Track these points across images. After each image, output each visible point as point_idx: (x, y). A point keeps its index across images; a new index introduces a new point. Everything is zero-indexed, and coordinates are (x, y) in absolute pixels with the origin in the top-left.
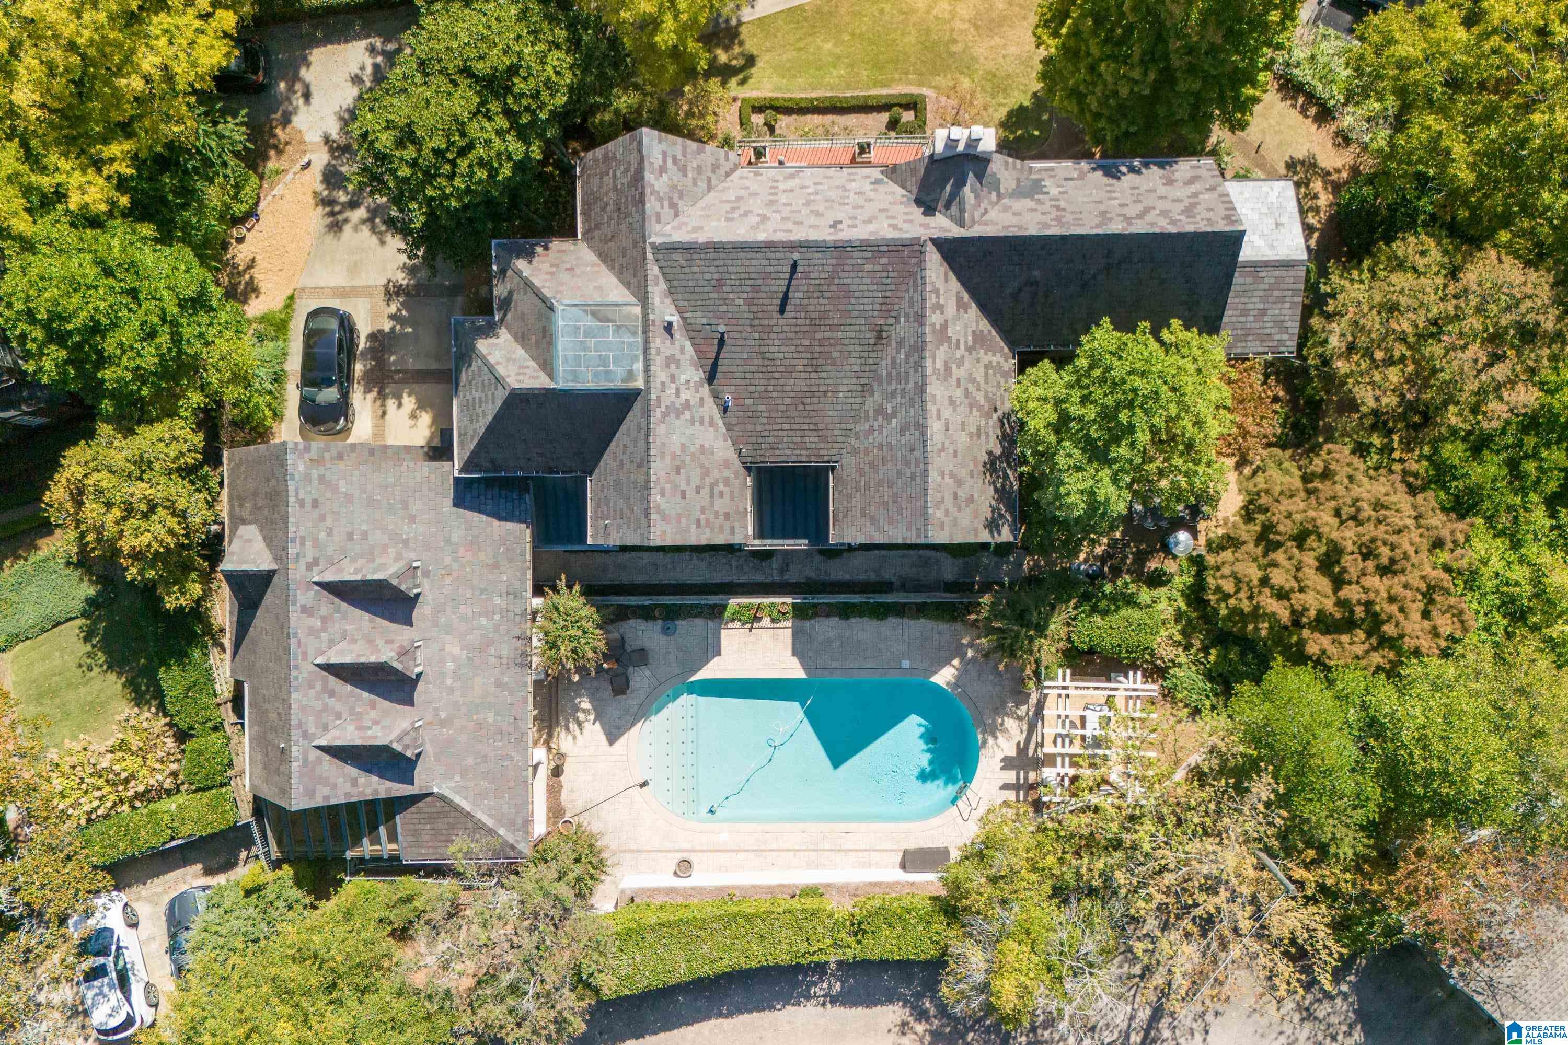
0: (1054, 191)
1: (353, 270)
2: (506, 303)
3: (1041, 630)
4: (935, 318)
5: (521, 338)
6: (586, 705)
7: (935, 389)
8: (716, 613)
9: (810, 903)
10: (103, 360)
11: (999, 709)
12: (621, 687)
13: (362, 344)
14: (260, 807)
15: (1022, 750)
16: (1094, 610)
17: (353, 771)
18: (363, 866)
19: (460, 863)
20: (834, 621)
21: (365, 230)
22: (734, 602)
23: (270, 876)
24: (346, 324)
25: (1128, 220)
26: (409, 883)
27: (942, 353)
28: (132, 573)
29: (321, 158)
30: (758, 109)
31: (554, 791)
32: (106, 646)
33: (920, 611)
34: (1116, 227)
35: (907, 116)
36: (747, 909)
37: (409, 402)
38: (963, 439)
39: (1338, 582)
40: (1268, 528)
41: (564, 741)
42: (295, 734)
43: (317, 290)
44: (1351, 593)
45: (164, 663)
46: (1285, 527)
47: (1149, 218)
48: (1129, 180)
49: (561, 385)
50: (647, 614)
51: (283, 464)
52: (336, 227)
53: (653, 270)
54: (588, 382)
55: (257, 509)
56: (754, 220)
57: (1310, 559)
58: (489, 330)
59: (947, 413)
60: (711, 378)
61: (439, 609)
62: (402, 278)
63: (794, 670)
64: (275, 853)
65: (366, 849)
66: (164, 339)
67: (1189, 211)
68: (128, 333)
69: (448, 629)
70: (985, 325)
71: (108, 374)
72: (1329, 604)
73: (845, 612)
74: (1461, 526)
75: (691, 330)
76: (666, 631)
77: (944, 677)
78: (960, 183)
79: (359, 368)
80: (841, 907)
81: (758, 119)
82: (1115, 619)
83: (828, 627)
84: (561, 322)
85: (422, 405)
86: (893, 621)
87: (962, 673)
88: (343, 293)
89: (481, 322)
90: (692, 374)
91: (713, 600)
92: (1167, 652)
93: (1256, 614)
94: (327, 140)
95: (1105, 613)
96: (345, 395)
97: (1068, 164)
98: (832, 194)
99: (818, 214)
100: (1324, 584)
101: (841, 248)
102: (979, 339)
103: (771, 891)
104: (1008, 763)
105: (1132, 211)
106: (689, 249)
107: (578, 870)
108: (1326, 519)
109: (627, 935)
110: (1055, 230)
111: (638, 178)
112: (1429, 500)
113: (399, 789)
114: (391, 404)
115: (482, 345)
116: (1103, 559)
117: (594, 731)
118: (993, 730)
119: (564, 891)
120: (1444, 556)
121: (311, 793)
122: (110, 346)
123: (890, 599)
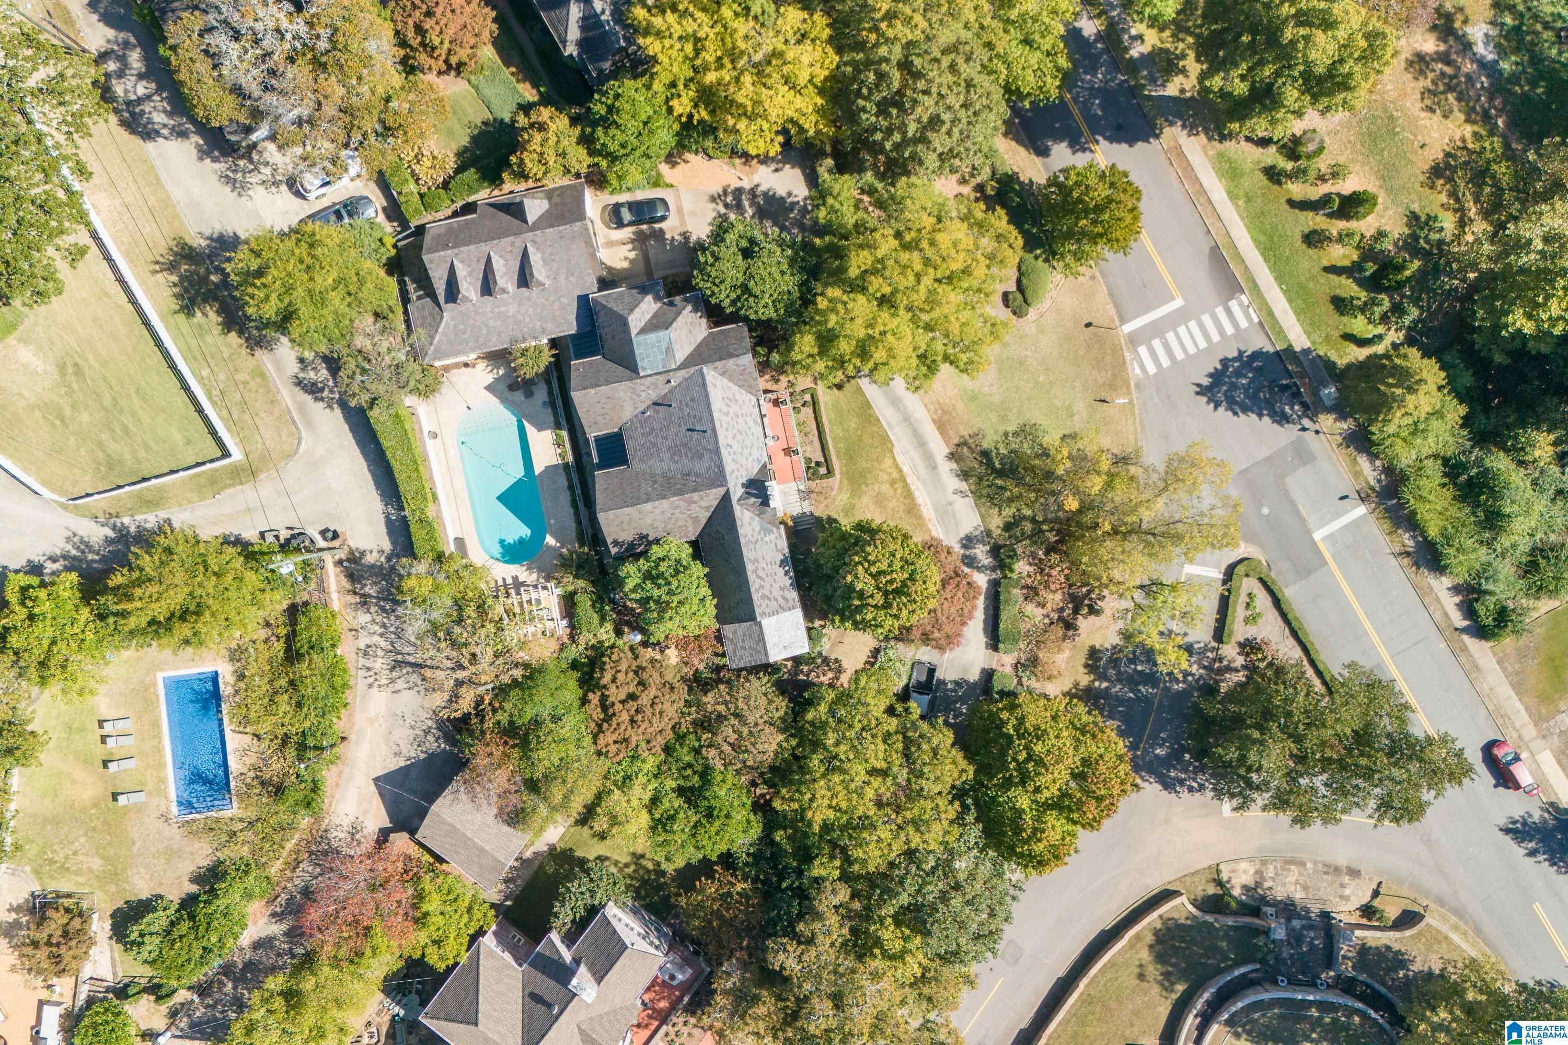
0: (767, 539)
1: (693, 214)
2: (671, 304)
3: (576, 577)
4: (695, 496)
5: (655, 316)
6: (501, 372)
7: (665, 503)
8: (558, 426)
9: (429, 496)
10: (606, 128)
11: (540, 570)
12: (513, 387)
13: (656, 226)
14: (421, 230)
15: (523, 584)
16: (594, 602)
17: (446, 277)
18: (402, 284)
19: (414, 337)
20: (565, 483)
21: (714, 214)
22: (564, 434)
23: (389, 246)
24: (663, 218)
25: (755, 571)
26: (399, 310)
27: (682, 504)
28: (513, 159)
29: (747, 184)
30: (812, 396)
31: (457, 366)
32: (481, 133)
33: (579, 522)
34: (749, 567)
35: (823, 470)
36: (421, 468)
37: (632, 255)
38: (649, 521)
39: (622, 702)
40: (643, 669)
41: (482, 365)
42: (456, 251)
43: (678, 198)
44: (618, 707)
45: (478, 171)
46: (645, 676)
47: (758, 581)
48: (781, 571)
49: (635, 340)
50: (550, 393)
51: (576, 220)
52: (713, 199)
53: (692, 370)
54: (638, 351)
55: (556, 205)
56: (725, 410)
57: (632, 689)
58: (657, 298)
59: (657, 511)
60: (655, 404)
61: (529, 299)
62: (693, 238)
63: (538, 469)
64: (400, 244)
65: (411, 287)
66: (622, 152)
67: (764, 597)
68: (621, 137)
69: (520, 305)
70: (704, 521)
71: (600, 131)
72: (612, 699)
73: (571, 488)
74: (658, 748)
75: (671, 391)
76: (544, 403)
77: (550, 540)
78: (755, 496)
79: (644, 227)
80: (430, 512)
81: (807, 397)
82: (590, 610)
83: (563, 482)
84: (662, 334)
85: (632, 262)
86: (572, 511)
87: (554, 549)
88: (680, 211)
89: (662, 293)
90: (654, 395)
91: (564, 422)
92: (582, 640)
93: (602, 670)
94: (757, 186)
95: (593, 606)
96: (630, 224)
97: (785, 544)
98: (748, 443)
99: (734, 437)
100: (622, 696)
101: (717, 452)
102: (696, 520)
103: (431, 478)
104: (515, 578)
105: (761, 573)
106: (704, 384)
107: (422, 387)
108: (653, 692)
109: (397, 416)
110: (742, 540)
111: (731, 356)
112: (669, 735)
113: (441, 299)
114: (630, 246)
115: (649, 298)
116: (625, 606)
117: (489, 378)
118: (529, 568)
119: (412, 383)
120: (643, 745)
121: (431, 262)
122: (612, 132)
123: (581, 506)
